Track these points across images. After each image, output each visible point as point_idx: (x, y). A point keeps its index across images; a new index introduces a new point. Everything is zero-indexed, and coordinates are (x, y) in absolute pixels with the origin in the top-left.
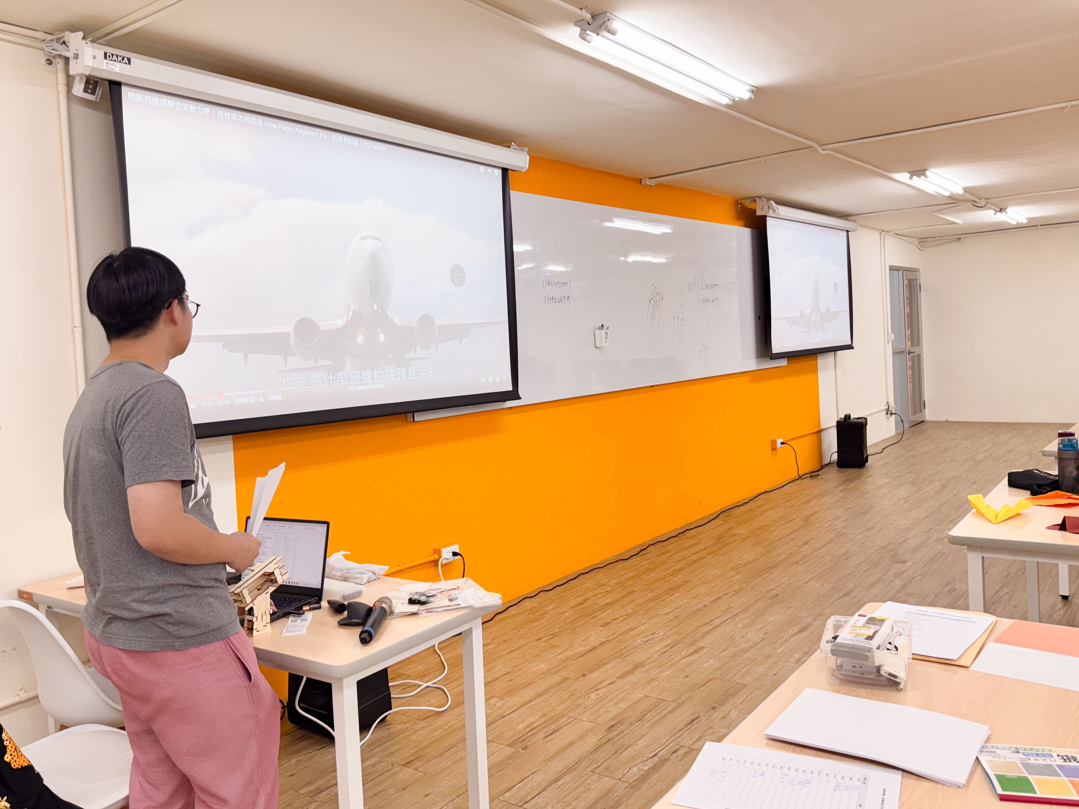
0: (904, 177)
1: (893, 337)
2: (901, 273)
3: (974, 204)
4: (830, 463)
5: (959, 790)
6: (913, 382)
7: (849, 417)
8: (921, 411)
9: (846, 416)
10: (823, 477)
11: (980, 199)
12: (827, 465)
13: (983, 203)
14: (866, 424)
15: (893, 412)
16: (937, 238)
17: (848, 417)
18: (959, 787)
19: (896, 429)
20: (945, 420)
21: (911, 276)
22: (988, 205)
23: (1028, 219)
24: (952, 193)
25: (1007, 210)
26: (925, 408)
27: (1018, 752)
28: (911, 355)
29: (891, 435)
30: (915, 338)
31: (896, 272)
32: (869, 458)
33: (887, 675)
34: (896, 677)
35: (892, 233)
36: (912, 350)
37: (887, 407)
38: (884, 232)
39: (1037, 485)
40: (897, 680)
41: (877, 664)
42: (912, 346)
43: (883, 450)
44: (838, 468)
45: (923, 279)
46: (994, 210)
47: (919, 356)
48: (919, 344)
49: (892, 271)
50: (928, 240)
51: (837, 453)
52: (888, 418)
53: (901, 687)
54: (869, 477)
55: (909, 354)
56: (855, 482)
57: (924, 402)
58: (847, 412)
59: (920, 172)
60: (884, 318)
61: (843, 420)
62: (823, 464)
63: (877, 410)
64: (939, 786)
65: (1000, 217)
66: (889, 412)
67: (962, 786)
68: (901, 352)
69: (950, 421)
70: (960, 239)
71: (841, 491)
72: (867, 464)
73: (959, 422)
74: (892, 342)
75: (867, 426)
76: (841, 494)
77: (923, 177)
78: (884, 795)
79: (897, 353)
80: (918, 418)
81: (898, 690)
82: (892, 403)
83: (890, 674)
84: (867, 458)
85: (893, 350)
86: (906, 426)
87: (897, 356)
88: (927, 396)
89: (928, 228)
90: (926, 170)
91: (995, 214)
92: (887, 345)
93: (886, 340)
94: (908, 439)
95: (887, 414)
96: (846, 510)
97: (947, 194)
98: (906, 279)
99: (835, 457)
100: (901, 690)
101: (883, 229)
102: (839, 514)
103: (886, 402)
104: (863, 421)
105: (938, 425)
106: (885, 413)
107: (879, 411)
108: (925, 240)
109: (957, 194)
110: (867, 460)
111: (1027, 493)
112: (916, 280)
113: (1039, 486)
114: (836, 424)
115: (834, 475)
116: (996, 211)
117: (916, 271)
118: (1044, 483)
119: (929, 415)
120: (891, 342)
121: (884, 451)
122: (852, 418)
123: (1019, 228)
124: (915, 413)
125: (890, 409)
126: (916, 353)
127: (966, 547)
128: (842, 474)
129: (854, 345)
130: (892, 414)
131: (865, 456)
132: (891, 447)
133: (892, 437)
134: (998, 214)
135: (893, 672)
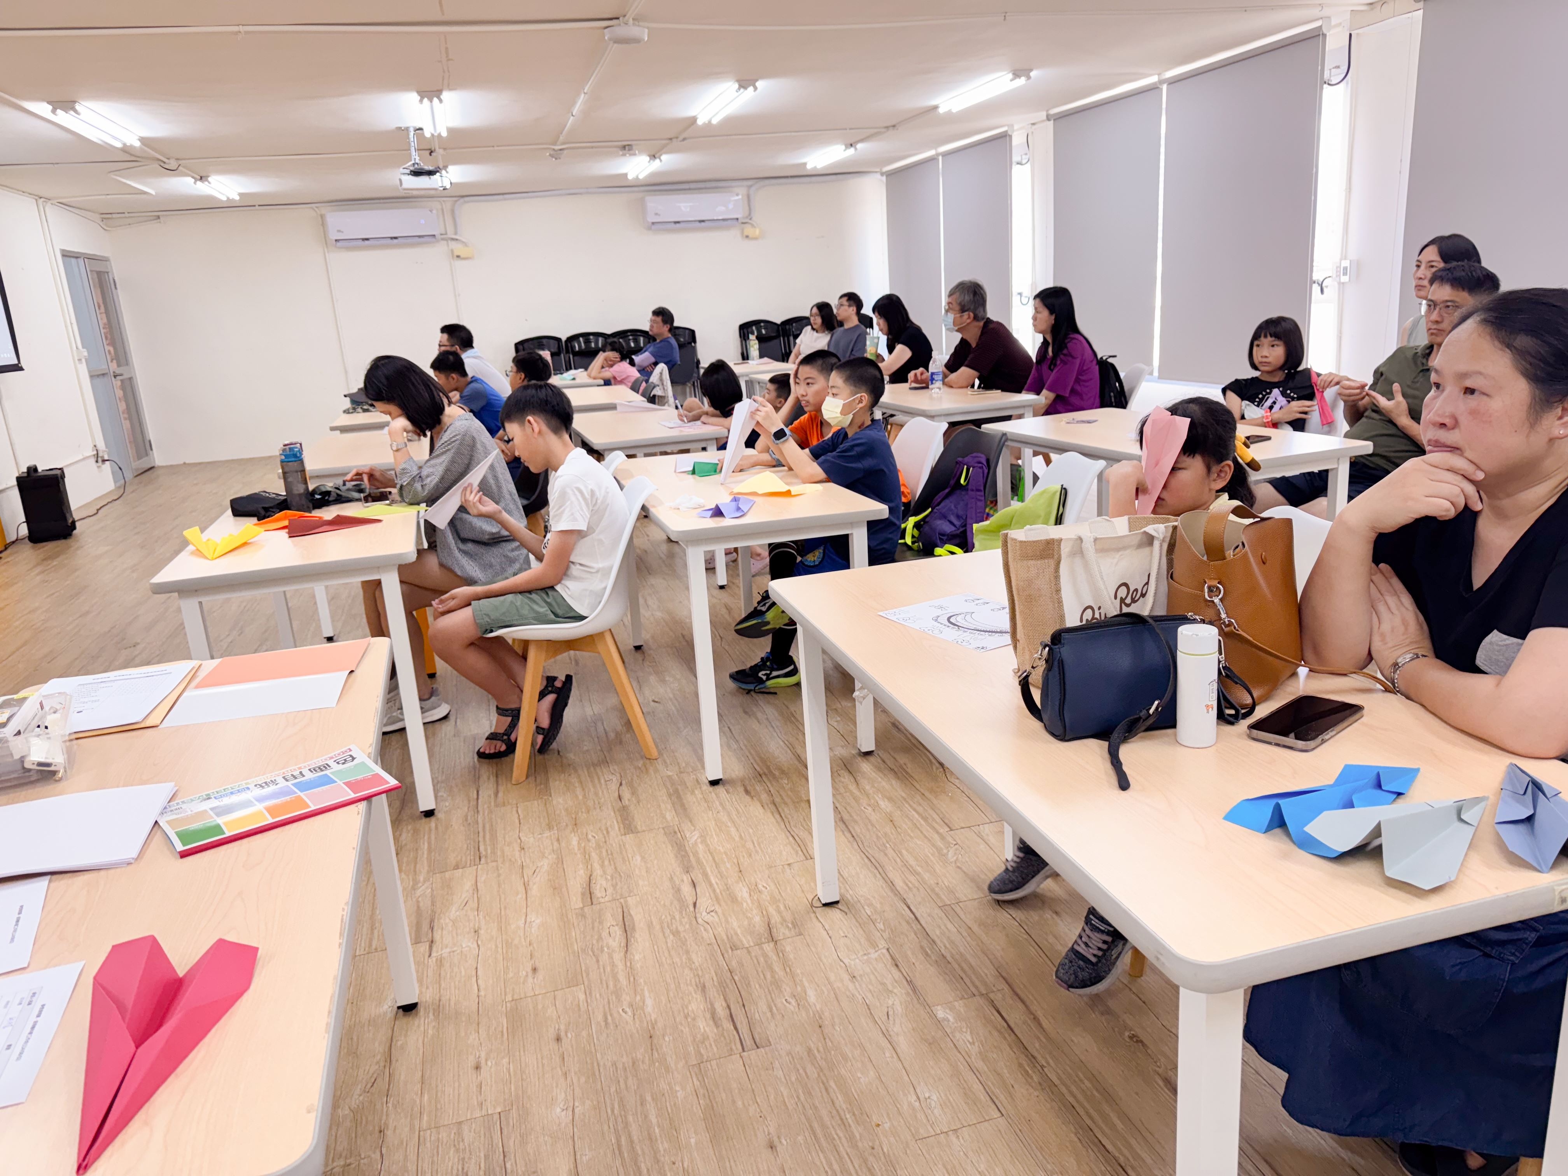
0: (43, 109)
1: (86, 354)
2: (81, 261)
3: (162, 164)
4: (17, 540)
5: (130, 867)
6: (130, 419)
7: (35, 469)
8: (147, 455)
9: (29, 468)
10: (9, 559)
11: (168, 159)
12: (13, 542)
13: (173, 164)
14: (63, 476)
15: (106, 458)
16: (127, 215)
17: (33, 470)
18: (129, 864)
19: (115, 482)
20: (182, 462)
21: (100, 267)
22: (180, 168)
23: (240, 194)
24: (125, 145)
25: (210, 179)
26: (152, 449)
27: (209, 798)
28: (118, 378)
29: (109, 490)
30: (120, 355)
31: (73, 260)
32: (78, 524)
33: (35, 767)
34: (48, 765)
35: (54, 202)
36: (118, 372)
37: (95, 452)
38: (42, 200)
39: (264, 508)
40: (52, 768)
41: (17, 757)
42: (119, 365)
43: (98, 510)
44: (31, 544)
45: (118, 271)
46: (193, 177)
47: (130, 379)
48: (127, 363)
49: (68, 259)
50: (114, 216)
51: (25, 524)
52: (99, 467)
53: (60, 775)
54: (78, 549)
55: (115, 377)
56: (58, 559)
57: (150, 441)
58: (31, 463)
59: (67, 105)
60: (66, 327)
61: (26, 475)
62: (8, 542)
63: (81, 457)
64: (102, 873)
65: (202, 188)
66: (100, 460)
67: (133, 861)
68: (103, 375)
69: (189, 464)
70: (158, 217)
71: (38, 574)
72: (74, 532)
73: (200, 464)
74: (86, 360)
75: (66, 480)
76: (38, 578)
77: (72, 112)
78: (20, 913)
79: (98, 376)
80: (144, 464)
81: (56, 781)
82: (101, 446)
83: (40, 764)
84: (74, 522)
85: (89, 372)
86: (129, 475)
87: (98, 381)
88: (152, 433)
89: (109, 197)
90: (75, 102)
91: (195, 183)
92: (79, 366)
93: (76, 359)
94: (133, 492)
95: (97, 462)
96: (47, 597)
97: (119, 145)
98: (91, 271)
99: (24, 530)
100: (60, 779)
101: (41, 195)
102: (37, 605)
103: (92, 446)
104: (58, 472)
105: (173, 469)
106: (93, 460)
107: (84, 459)
108: (109, 216)
109: (131, 146)
110: (73, 526)
111: (254, 520)
112: (108, 273)
113: (266, 509)
114: (15, 483)
115: (28, 554)
116: (196, 180)
117: (105, 260)
118: (271, 505)
119: (159, 458)
120: (84, 360)
121: (100, 512)
122: (40, 470)
123: (230, 206)
124: (139, 457)
125: (100, 454)
126: (126, 376)
127: (176, 594)
128: (39, 552)
129: (23, 364)
130: (104, 461)
131: (70, 521)
132: (110, 505)
133: (111, 492)
134: (199, 183)
135: (43, 760)
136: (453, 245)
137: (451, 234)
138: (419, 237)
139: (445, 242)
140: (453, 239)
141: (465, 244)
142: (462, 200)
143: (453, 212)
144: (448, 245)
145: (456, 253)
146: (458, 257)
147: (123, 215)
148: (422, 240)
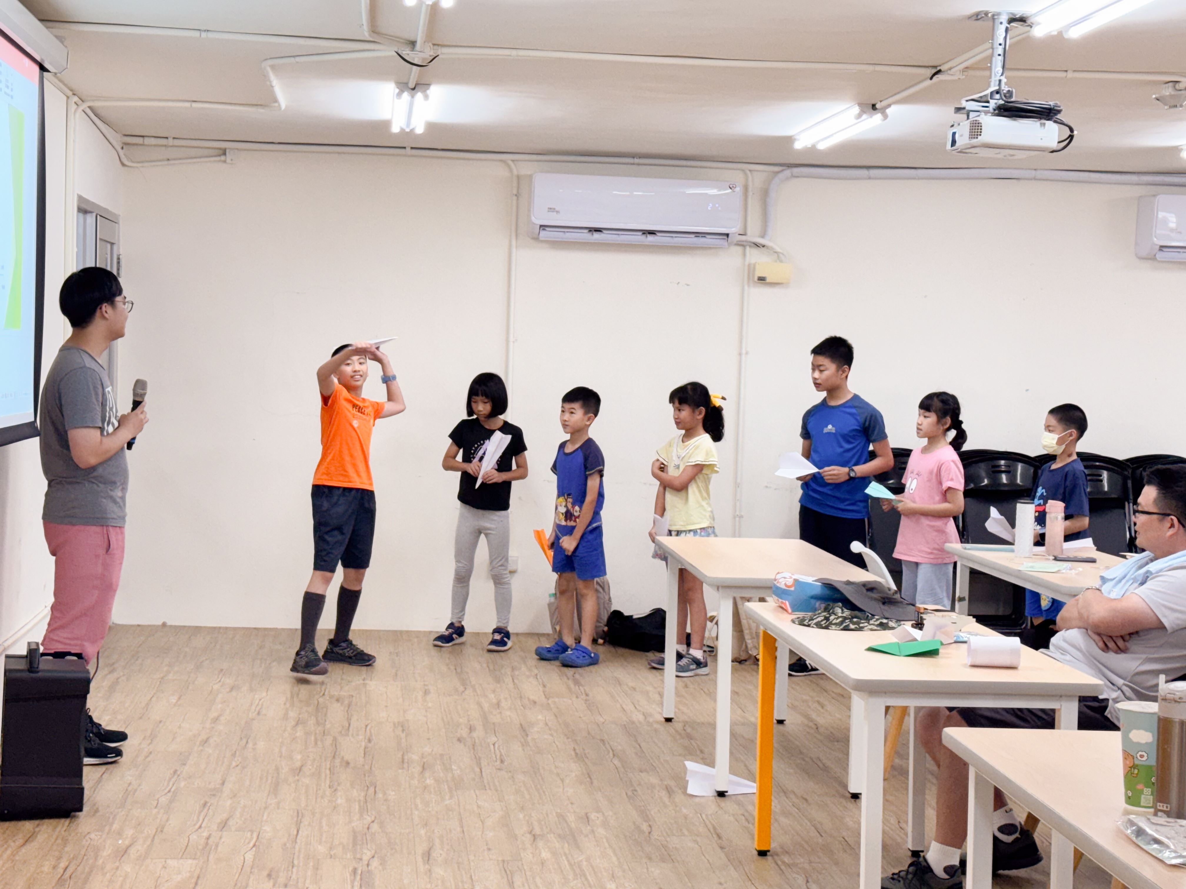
2: (93, 220)
13: (426, 54)
16: (171, 142)
35: (87, 106)
38: (75, 98)
50: (147, 141)
69: (169, 627)
70: (224, 152)
105: (141, 633)
108: (139, 140)
116: (405, 89)
119: (120, 611)
136: (754, 256)
137: (753, 236)
138: (697, 234)
139: (739, 249)
140: (757, 245)
141: (778, 256)
142: (788, 172)
143: (765, 194)
144: (744, 255)
145: (759, 273)
146: (762, 279)
147: (163, 142)
148: (701, 240)
